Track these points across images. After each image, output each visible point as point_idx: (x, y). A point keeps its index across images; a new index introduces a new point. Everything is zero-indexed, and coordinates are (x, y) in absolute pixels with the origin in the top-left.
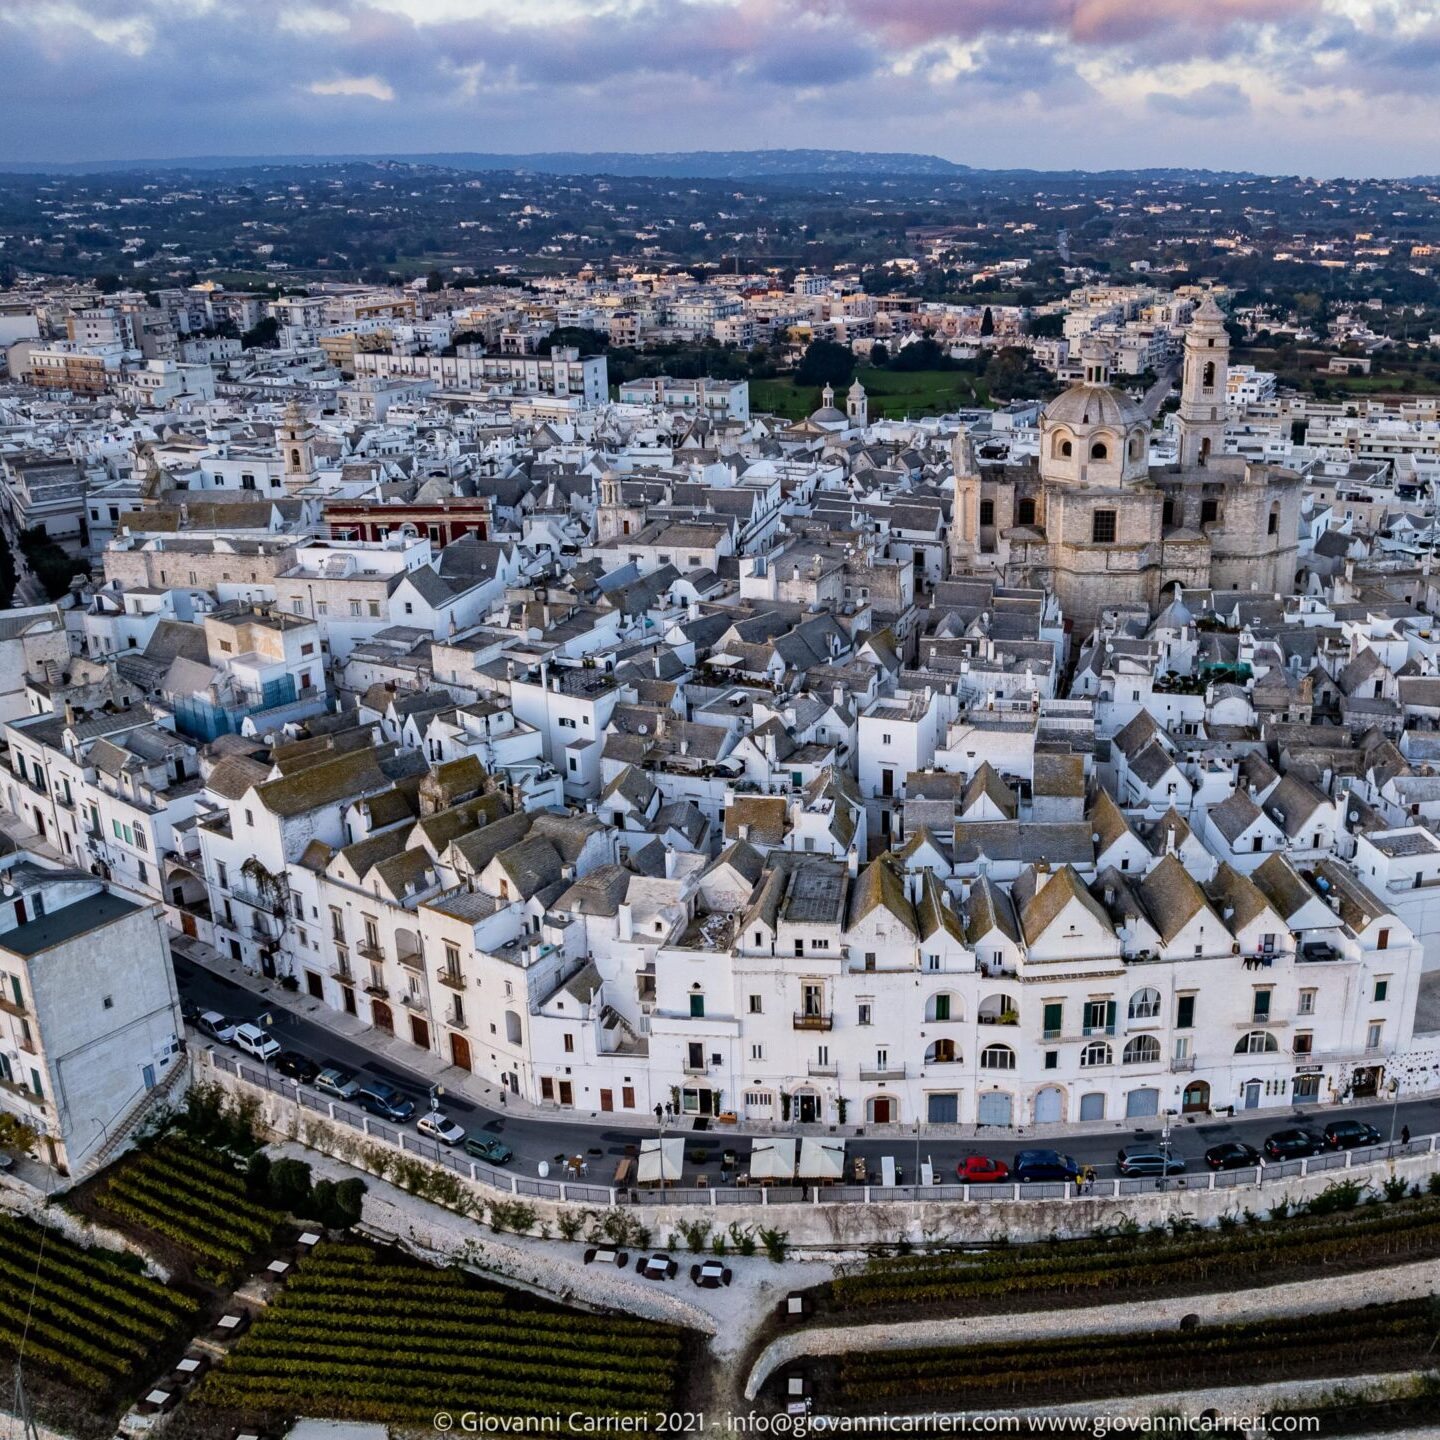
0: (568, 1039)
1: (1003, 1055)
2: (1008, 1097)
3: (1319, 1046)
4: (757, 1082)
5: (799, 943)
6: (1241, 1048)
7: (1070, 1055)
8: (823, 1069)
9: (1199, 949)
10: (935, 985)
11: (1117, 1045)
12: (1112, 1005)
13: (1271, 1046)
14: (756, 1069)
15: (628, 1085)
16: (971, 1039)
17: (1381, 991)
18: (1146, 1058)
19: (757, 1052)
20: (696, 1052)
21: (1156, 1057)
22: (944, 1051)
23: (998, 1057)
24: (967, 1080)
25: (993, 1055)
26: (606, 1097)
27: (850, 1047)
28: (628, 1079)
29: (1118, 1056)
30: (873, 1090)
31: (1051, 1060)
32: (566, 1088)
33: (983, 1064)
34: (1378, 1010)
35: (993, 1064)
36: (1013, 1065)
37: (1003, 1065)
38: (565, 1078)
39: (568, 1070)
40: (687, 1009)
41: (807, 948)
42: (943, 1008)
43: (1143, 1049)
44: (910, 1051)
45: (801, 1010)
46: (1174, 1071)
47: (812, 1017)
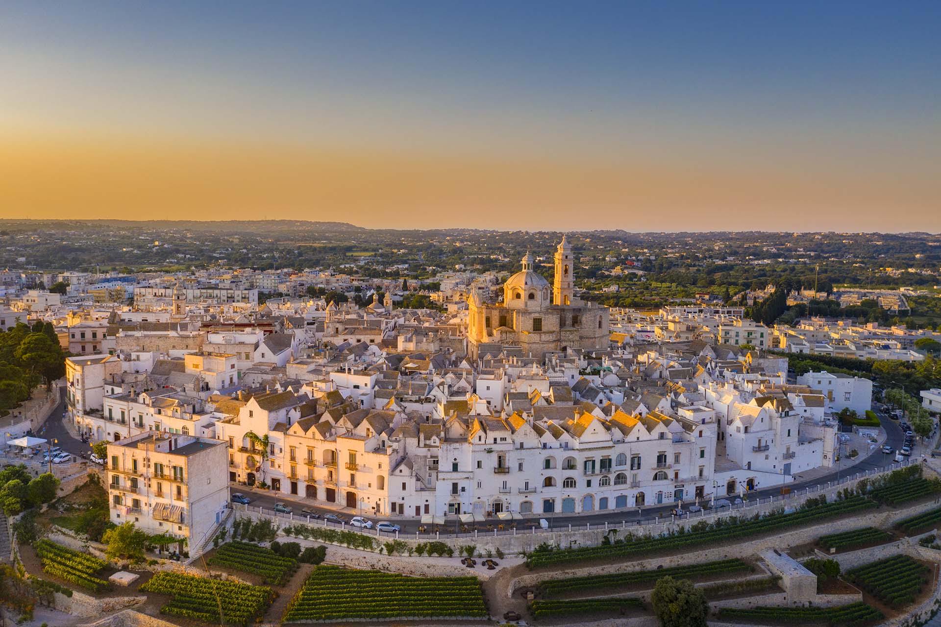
0: (404, 485)
1: (572, 482)
2: (573, 500)
3: (681, 476)
4: (479, 498)
5: (495, 439)
6: (655, 478)
7: (596, 481)
8: (505, 491)
9: (638, 438)
10: (546, 453)
11: (612, 477)
12: (610, 460)
13: (666, 478)
14: (479, 492)
15: (427, 503)
16: (559, 475)
17: (702, 454)
18: (622, 483)
19: (479, 485)
20: (455, 486)
21: (625, 482)
22: (549, 482)
23: (569, 483)
24: (557, 494)
25: (568, 482)
26: (418, 509)
27: (515, 480)
28: (427, 501)
29: (612, 483)
30: (522, 499)
31: (589, 484)
32: (401, 506)
33: (564, 487)
34: (702, 462)
35: (568, 486)
36: (575, 487)
37: (571, 486)
38: (401, 502)
39: (403, 499)
40: (451, 468)
41: (498, 441)
42: (548, 464)
43: (621, 479)
44: (537, 482)
45: (497, 466)
46: (632, 487)
47: (501, 468)
